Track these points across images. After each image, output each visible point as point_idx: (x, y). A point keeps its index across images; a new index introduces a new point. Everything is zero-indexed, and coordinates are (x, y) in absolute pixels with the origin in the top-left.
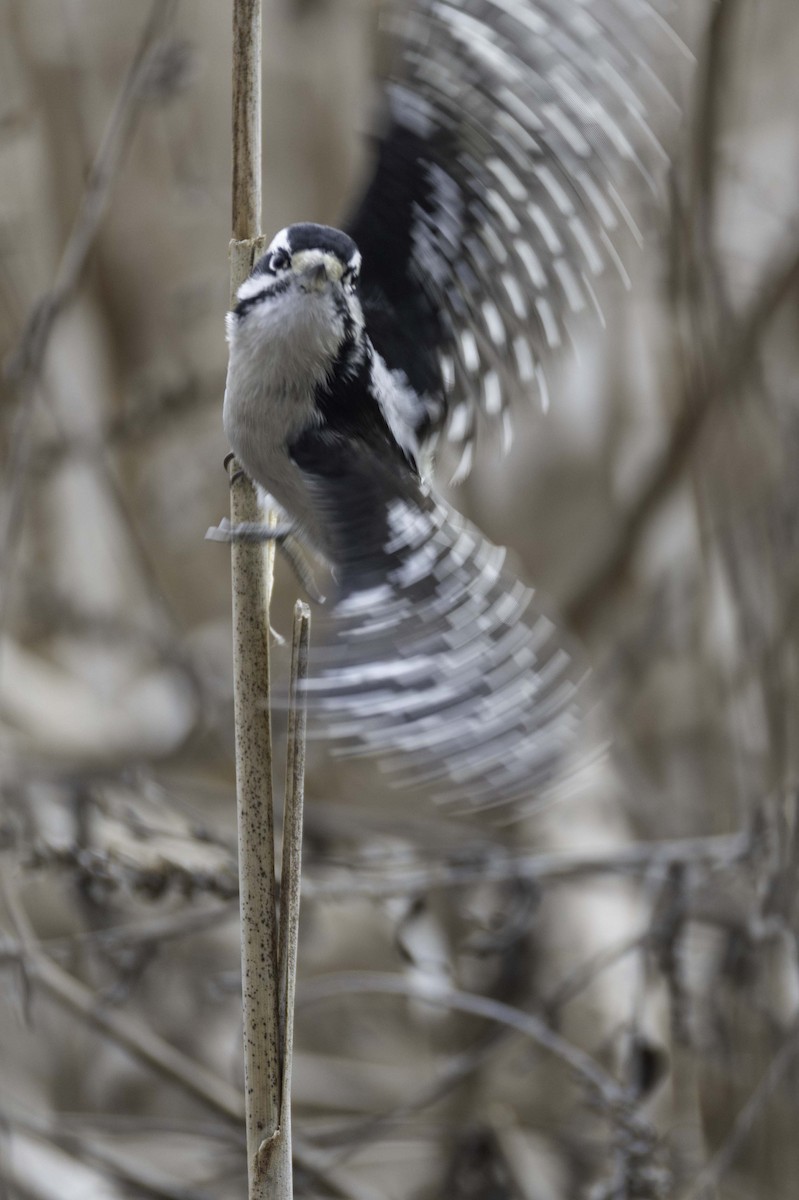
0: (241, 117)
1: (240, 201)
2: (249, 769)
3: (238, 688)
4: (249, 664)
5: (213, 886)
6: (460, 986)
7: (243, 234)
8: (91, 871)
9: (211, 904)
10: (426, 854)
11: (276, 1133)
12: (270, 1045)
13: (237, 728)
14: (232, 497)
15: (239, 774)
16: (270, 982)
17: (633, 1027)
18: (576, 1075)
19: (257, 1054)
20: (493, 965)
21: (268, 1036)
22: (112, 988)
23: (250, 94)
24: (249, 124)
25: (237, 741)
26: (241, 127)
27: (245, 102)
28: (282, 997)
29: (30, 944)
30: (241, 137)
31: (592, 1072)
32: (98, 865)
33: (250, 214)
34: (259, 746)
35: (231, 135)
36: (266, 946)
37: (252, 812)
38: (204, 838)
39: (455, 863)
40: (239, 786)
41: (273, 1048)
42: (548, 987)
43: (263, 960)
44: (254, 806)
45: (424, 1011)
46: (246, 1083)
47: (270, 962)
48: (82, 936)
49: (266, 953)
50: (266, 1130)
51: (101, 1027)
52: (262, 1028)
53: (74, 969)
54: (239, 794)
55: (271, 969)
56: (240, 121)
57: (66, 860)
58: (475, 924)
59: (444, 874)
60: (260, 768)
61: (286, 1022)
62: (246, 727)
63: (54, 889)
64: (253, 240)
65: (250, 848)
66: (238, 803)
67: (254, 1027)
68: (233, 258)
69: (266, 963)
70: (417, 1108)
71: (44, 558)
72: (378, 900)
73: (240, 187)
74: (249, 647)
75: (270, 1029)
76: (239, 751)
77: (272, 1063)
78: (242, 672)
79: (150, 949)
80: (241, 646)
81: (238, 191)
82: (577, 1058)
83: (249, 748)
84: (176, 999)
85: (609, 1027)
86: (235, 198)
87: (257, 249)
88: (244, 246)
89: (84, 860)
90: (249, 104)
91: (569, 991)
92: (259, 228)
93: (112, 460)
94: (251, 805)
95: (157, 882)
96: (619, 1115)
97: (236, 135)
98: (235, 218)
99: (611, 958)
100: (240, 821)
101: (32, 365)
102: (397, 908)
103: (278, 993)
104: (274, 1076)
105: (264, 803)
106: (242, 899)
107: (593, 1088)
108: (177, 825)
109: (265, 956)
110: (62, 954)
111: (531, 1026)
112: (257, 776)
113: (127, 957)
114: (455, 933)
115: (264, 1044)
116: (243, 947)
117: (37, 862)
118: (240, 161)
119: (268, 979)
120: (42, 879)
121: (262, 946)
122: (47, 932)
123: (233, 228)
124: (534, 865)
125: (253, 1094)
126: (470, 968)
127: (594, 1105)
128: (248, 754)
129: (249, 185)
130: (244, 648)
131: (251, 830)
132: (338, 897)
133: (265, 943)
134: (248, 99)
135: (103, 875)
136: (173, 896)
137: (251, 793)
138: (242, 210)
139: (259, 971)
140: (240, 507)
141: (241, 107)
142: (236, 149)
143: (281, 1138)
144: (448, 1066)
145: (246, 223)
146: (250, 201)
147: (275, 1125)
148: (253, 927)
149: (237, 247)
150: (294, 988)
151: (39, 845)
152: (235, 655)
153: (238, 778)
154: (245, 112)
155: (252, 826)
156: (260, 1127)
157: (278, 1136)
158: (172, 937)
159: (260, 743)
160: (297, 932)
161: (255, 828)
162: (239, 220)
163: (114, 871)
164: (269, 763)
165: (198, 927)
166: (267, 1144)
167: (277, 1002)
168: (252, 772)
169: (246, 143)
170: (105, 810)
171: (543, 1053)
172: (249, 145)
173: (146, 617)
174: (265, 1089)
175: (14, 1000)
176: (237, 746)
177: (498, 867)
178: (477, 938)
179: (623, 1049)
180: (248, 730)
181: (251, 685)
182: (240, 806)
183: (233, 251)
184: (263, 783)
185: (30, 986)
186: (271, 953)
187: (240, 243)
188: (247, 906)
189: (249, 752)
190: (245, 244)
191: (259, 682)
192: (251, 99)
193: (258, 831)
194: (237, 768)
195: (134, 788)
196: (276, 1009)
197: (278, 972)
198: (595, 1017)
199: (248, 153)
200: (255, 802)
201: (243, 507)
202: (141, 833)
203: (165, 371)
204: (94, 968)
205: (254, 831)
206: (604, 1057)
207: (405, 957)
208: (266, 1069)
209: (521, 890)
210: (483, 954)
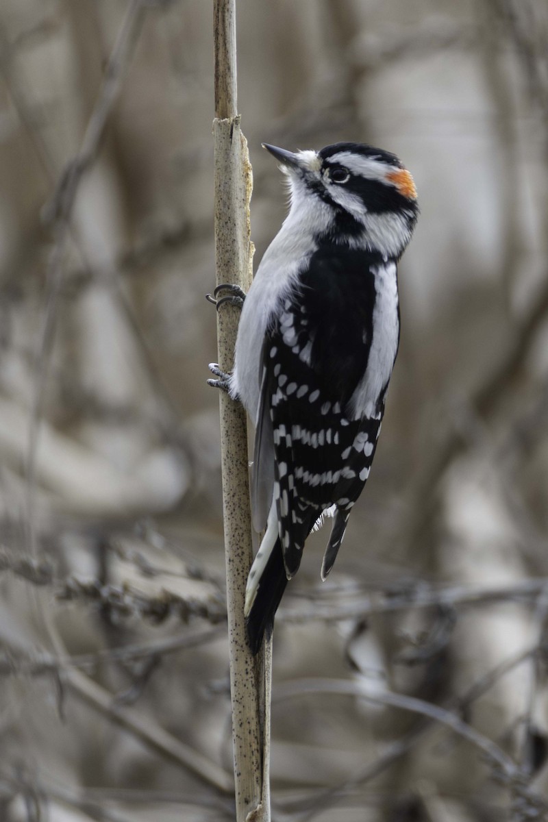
0: (220, 24)
1: (220, 89)
2: (234, 527)
3: (225, 464)
4: (233, 446)
5: (204, 612)
6: (393, 688)
7: (224, 114)
8: (110, 601)
9: (203, 627)
10: (368, 587)
11: (259, 806)
12: (253, 738)
13: (224, 494)
14: (218, 317)
15: (226, 530)
16: (253, 690)
17: (527, 719)
18: (484, 757)
19: (243, 745)
20: (419, 671)
21: (252, 732)
22: (128, 692)
23: (227, 6)
24: (227, 30)
25: (225, 505)
26: (221, 31)
27: (223, 12)
28: (261, 701)
29: (63, 658)
30: (221, 38)
31: (497, 755)
32: (114, 595)
33: (228, 98)
34: (242, 509)
35: (213, 38)
36: (249, 663)
37: (237, 560)
38: (197, 576)
39: (390, 595)
40: (227, 540)
41: (256, 741)
42: (462, 688)
43: (247, 673)
44: (238, 555)
45: (367, 707)
46: (235, 768)
47: (252, 675)
48: (104, 652)
49: (249, 668)
50: (251, 804)
51: (118, 722)
52: (247, 726)
53: (97, 677)
54: (227, 546)
55: (253, 680)
56: (220, 27)
57: (91, 593)
58: (406, 640)
59: (382, 602)
60: (243, 525)
61: (265, 720)
62: (232, 494)
63: (81, 615)
64: (232, 118)
65: (236, 587)
66: (226, 553)
67: (241, 725)
68: (216, 133)
69: (249, 676)
70: (362, 782)
71: (74, 360)
72: (331, 622)
73: (220, 78)
74: (233, 432)
75: (253, 726)
76: (226, 513)
77: (255, 753)
78: (228, 452)
79: (156, 661)
80: (227, 431)
81: (220, 81)
82: (485, 743)
83: (234, 510)
84: (177, 700)
85: (510, 719)
86: (217, 87)
87: (235, 126)
88: (225, 123)
89: (105, 592)
90: (226, 14)
91: (477, 691)
92: (235, 109)
93: (124, 285)
94: (236, 553)
95: (160, 610)
96: (517, 788)
97: (217, 38)
98: (217, 102)
99: (511, 665)
100: (227, 567)
101: (63, 212)
102: (346, 628)
103: (259, 698)
104: (257, 762)
105: (247, 553)
106: (230, 626)
107: (497, 766)
108: (177, 566)
109: (249, 670)
110: (88, 665)
111: (450, 719)
112: (241, 532)
113: (138, 668)
114: (390, 649)
115: (249, 738)
116: (231, 663)
117: (68, 594)
118: (220, 58)
119: (251, 688)
120: (72, 606)
121: (246, 662)
122: (76, 648)
123: (216, 110)
124: (451, 595)
125: (240, 777)
126: (403, 676)
127: (498, 780)
128: (233, 515)
129: (227, 77)
130: (229, 434)
131: (236, 573)
132: (300, 620)
133: (249, 660)
134: (226, 11)
135: (120, 604)
136: (174, 619)
137: (236, 544)
138: (222, 96)
139: (244, 682)
140: (224, 324)
141: (220, 17)
142: (217, 49)
143: (263, 810)
144: (386, 750)
145: (226, 106)
146: (229, 89)
147: (258, 800)
148: (239, 648)
149: (219, 124)
150: (270, 694)
151: (70, 582)
152: (223, 439)
153: (225, 534)
154: (224, 21)
155: (238, 570)
156: (247, 802)
157: (260, 809)
158: (173, 650)
159: (243, 506)
160: (271, 651)
161: (240, 571)
162: (220, 102)
163: (128, 600)
164: (250, 521)
165: (193, 644)
166: (252, 815)
167: (258, 705)
168: (236, 529)
169: (225, 44)
170: (122, 556)
171: (458, 739)
172: (227, 46)
173: (151, 407)
174: (250, 773)
175: (51, 700)
176: (224, 509)
177: (423, 596)
178: (408, 652)
179: (520, 735)
180: (233, 496)
181: (235, 462)
182: (228, 554)
183: (216, 126)
184: (245, 537)
185: (63, 689)
186: (253, 668)
187: (222, 121)
188: (235, 632)
189: (234, 513)
190: (226, 121)
191: (241, 460)
192: (228, 10)
193: (241, 573)
194: (225, 525)
195: (143, 537)
196: (258, 711)
197: (258, 682)
198: (499, 711)
199: (226, 52)
200: (240, 551)
201: (227, 324)
202: (148, 572)
203: (166, 218)
204: (113, 675)
205: (239, 574)
206: (506, 743)
207: (353, 666)
208: (250, 758)
209: (440, 614)
210: (411, 663)
